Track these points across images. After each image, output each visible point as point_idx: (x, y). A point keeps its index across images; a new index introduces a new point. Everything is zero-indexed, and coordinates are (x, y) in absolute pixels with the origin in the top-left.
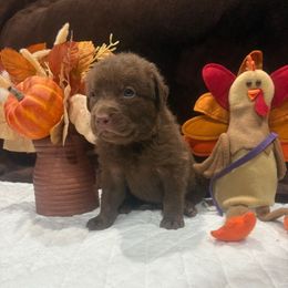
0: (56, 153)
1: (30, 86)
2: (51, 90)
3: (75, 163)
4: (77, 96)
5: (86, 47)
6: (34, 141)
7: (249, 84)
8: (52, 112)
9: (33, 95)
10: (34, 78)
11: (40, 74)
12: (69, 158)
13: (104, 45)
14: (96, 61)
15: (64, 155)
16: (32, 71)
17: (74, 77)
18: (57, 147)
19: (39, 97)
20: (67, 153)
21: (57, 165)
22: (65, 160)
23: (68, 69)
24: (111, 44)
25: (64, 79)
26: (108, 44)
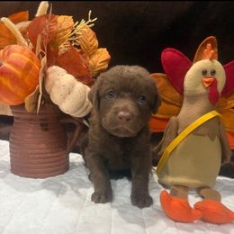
0: (31, 120)
1: (8, 54)
2: (28, 59)
3: (47, 130)
4: (54, 67)
5: (65, 21)
7: (204, 73)
8: (27, 80)
9: (9, 63)
10: (13, 46)
11: (21, 44)
12: (42, 125)
13: (83, 21)
14: (75, 35)
15: (38, 122)
16: (13, 40)
17: (52, 49)
18: (32, 114)
19: (16, 65)
20: (41, 120)
21: (31, 130)
22: (39, 126)
23: (46, 41)
24: (90, 21)
25: (41, 50)
26: (87, 20)
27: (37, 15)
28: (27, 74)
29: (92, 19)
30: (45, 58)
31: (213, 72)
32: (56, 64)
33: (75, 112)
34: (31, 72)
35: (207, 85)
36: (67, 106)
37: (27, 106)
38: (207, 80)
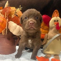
0: (4, 37)
2: (3, 20)
5: (13, 9)
7: (55, 21)
8: (2, 26)
13: (18, 8)
14: (16, 12)
15: (7, 38)
17: (10, 17)
18: (4, 35)
20: (7, 37)
21: (4, 40)
22: (7, 39)
23: (8, 14)
24: (20, 8)
25: (6, 17)
27: (5, 7)
28: (2, 24)
29: (21, 8)
30: (8, 19)
31: (58, 21)
32: (11, 21)
33: (17, 34)
34: (4, 23)
35: (56, 25)
36: (15, 33)
37: (3, 33)
38: (56, 23)
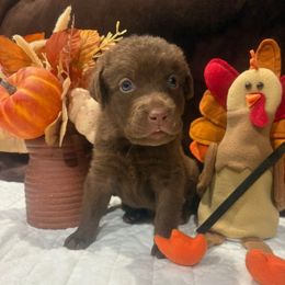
0: (52, 156)
1: (23, 78)
4: (78, 89)
5: (89, 36)
6: (27, 141)
7: (248, 86)
9: (26, 88)
10: (28, 69)
11: (36, 65)
12: (66, 161)
13: (110, 34)
14: (100, 51)
16: (28, 62)
18: (53, 148)
22: (63, 163)
24: (118, 34)
25: (62, 71)
26: (114, 33)
27: (56, 30)
29: (120, 31)
30: (68, 80)
31: (260, 86)
37: (47, 138)
